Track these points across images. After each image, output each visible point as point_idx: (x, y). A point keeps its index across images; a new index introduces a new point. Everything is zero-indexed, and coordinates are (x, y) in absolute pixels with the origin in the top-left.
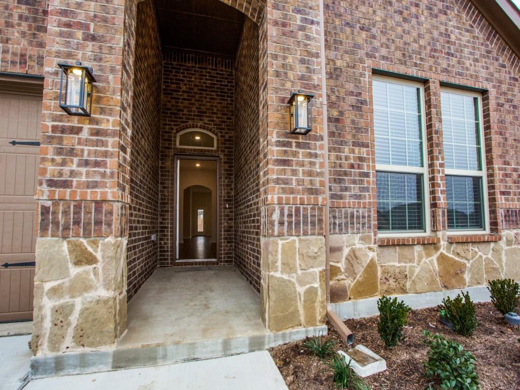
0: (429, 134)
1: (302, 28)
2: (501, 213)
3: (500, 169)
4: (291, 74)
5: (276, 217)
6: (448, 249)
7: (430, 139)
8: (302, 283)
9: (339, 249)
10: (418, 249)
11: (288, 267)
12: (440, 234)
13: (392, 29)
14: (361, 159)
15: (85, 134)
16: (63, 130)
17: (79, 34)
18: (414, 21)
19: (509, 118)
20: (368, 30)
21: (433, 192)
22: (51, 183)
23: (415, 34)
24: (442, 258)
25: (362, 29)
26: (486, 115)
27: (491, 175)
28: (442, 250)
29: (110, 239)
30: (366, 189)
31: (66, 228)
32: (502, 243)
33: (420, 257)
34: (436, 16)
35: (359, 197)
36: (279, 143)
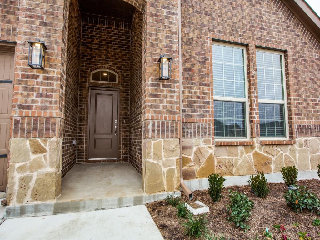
0: (249, 77)
1: (167, 18)
2: (295, 127)
3: (295, 99)
4: (160, 45)
5: (150, 127)
6: (260, 149)
7: (249, 81)
8: (165, 166)
9: (190, 147)
10: (240, 148)
11: (157, 156)
12: (255, 140)
13: (226, 14)
14: (204, 93)
15: (40, 79)
16: (28, 77)
17: (37, 22)
18: (239, 8)
19: (301, 68)
20: (210, 15)
21: (251, 114)
22: (21, 107)
23: (240, 17)
24: (256, 154)
25: (206, 14)
26: (287, 66)
27: (289, 103)
28: (257, 149)
29: (54, 139)
30: (208, 112)
31: (29, 132)
32: (296, 146)
33: (242, 153)
34: (254, 5)
35: (203, 116)
36: (153, 85)
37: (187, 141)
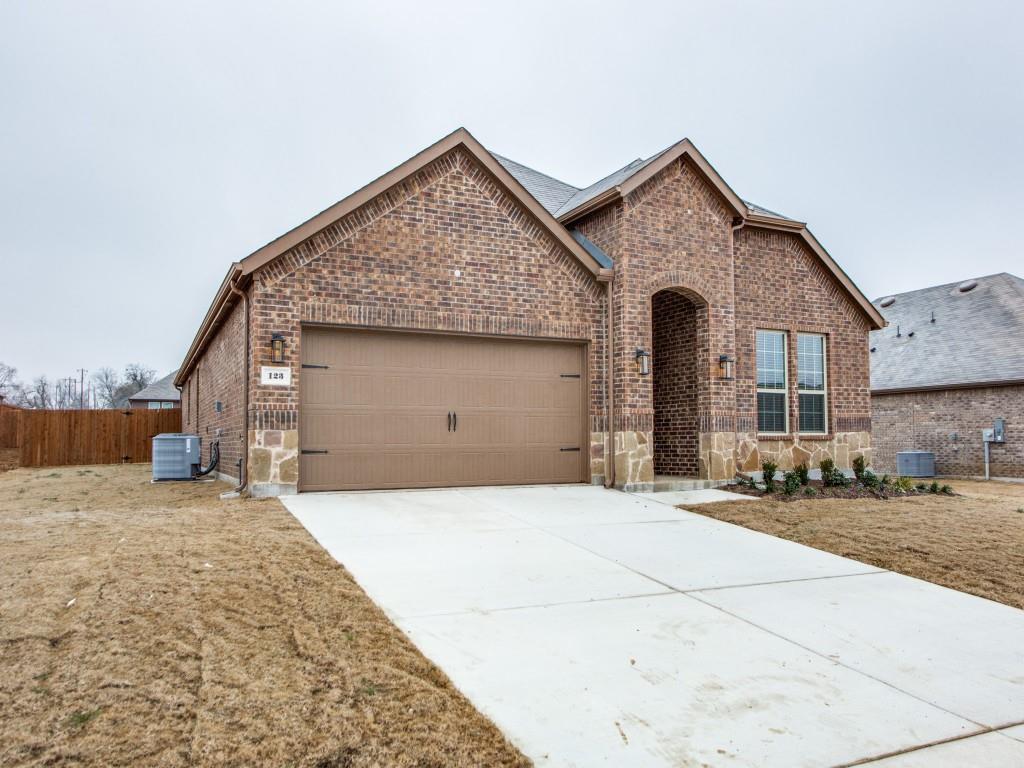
0: (789, 367)
1: (724, 317)
2: (835, 420)
3: (836, 390)
4: (720, 345)
5: (714, 422)
6: (799, 444)
7: (790, 371)
8: (725, 456)
10: (781, 443)
11: (720, 448)
12: (794, 434)
13: (769, 298)
14: (749, 387)
15: (640, 383)
16: (634, 381)
17: (636, 332)
18: (782, 289)
19: (843, 352)
20: (755, 301)
21: (790, 407)
22: (630, 406)
23: (782, 300)
24: (795, 450)
25: (751, 301)
26: (828, 351)
27: (829, 394)
28: (796, 445)
29: (650, 432)
30: (752, 405)
31: (636, 426)
32: (835, 442)
33: (782, 448)
34: (796, 284)
35: (748, 410)
36: (715, 384)
37: (740, 435)
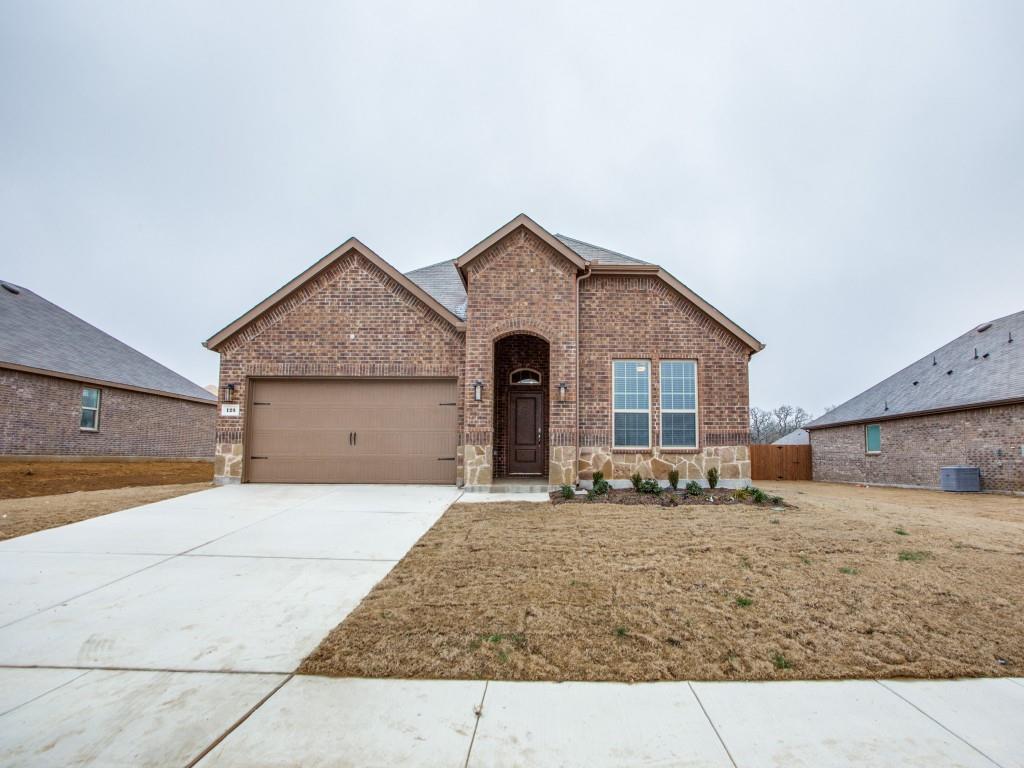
0: (652, 390)
1: (566, 351)
2: (704, 435)
3: (706, 409)
4: (561, 374)
5: (553, 438)
6: (660, 457)
7: (652, 393)
8: (564, 466)
9: (589, 454)
10: (639, 456)
11: (558, 459)
12: (656, 448)
13: (627, 332)
14: (604, 408)
15: (480, 407)
16: (473, 406)
17: (476, 369)
18: (643, 324)
19: (716, 374)
20: (611, 336)
21: (652, 425)
22: (469, 425)
23: (642, 332)
24: (652, 462)
26: (699, 374)
27: (699, 412)
28: (656, 457)
29: (489, 446)
30: (607, 424)
31: (474, 442)
32: (704, 455)
33: (640, 460)
34: (659, 318)
36: (555, 406)
37: (586, 449)
